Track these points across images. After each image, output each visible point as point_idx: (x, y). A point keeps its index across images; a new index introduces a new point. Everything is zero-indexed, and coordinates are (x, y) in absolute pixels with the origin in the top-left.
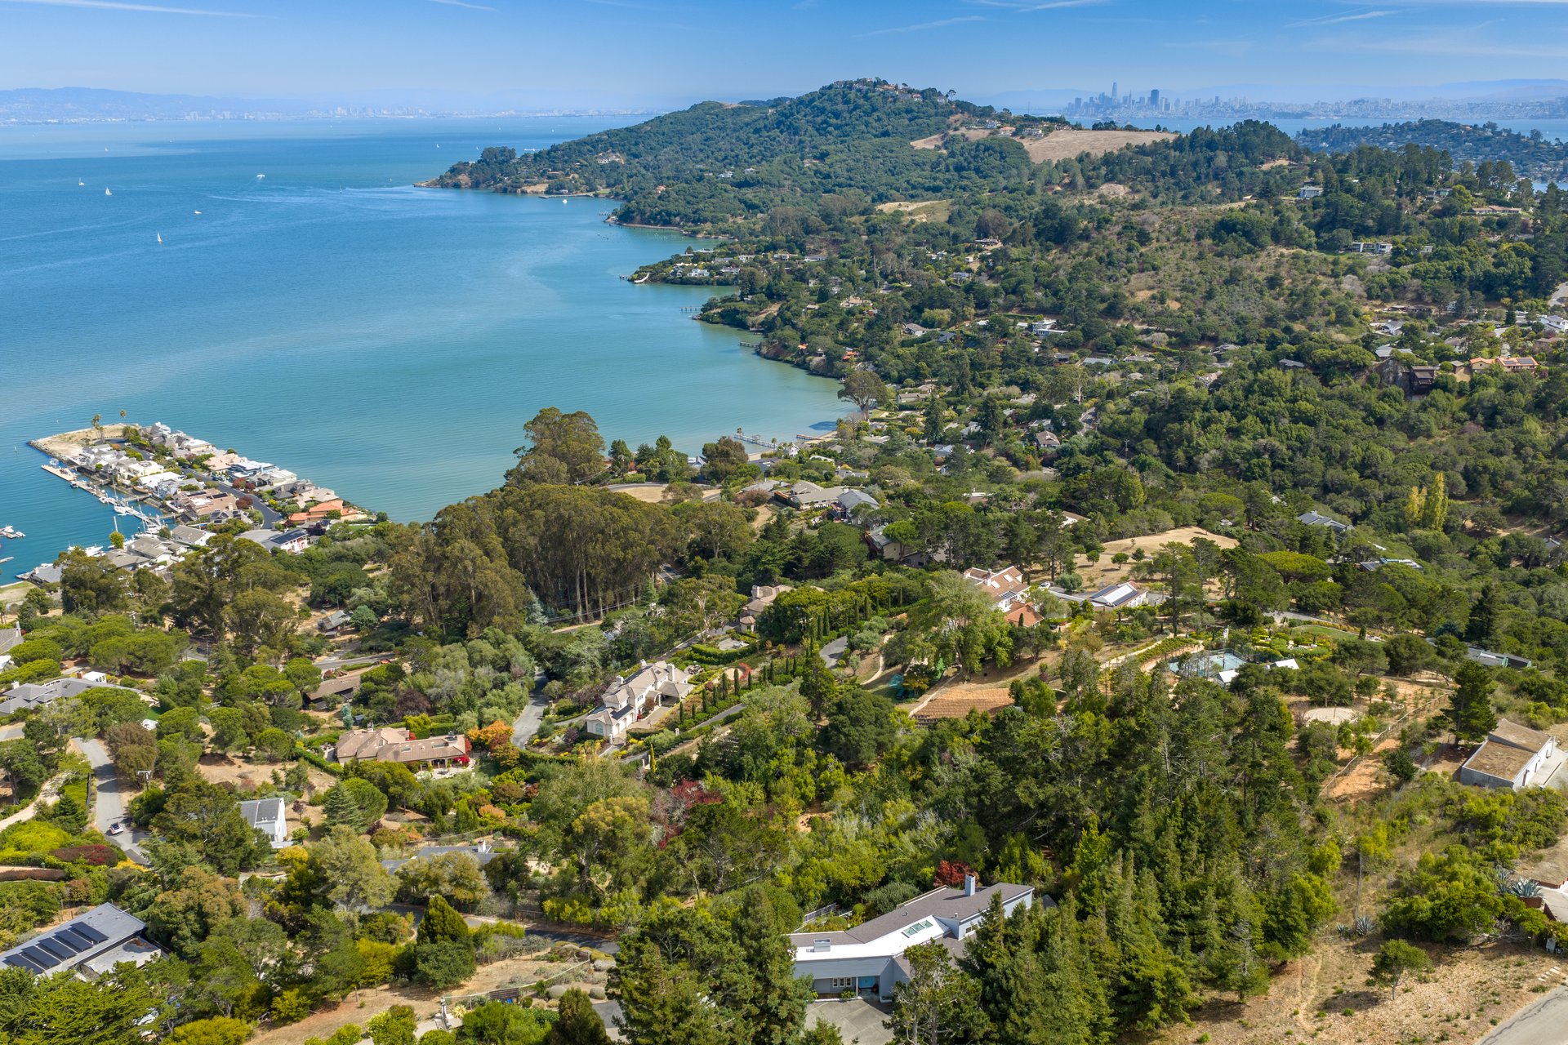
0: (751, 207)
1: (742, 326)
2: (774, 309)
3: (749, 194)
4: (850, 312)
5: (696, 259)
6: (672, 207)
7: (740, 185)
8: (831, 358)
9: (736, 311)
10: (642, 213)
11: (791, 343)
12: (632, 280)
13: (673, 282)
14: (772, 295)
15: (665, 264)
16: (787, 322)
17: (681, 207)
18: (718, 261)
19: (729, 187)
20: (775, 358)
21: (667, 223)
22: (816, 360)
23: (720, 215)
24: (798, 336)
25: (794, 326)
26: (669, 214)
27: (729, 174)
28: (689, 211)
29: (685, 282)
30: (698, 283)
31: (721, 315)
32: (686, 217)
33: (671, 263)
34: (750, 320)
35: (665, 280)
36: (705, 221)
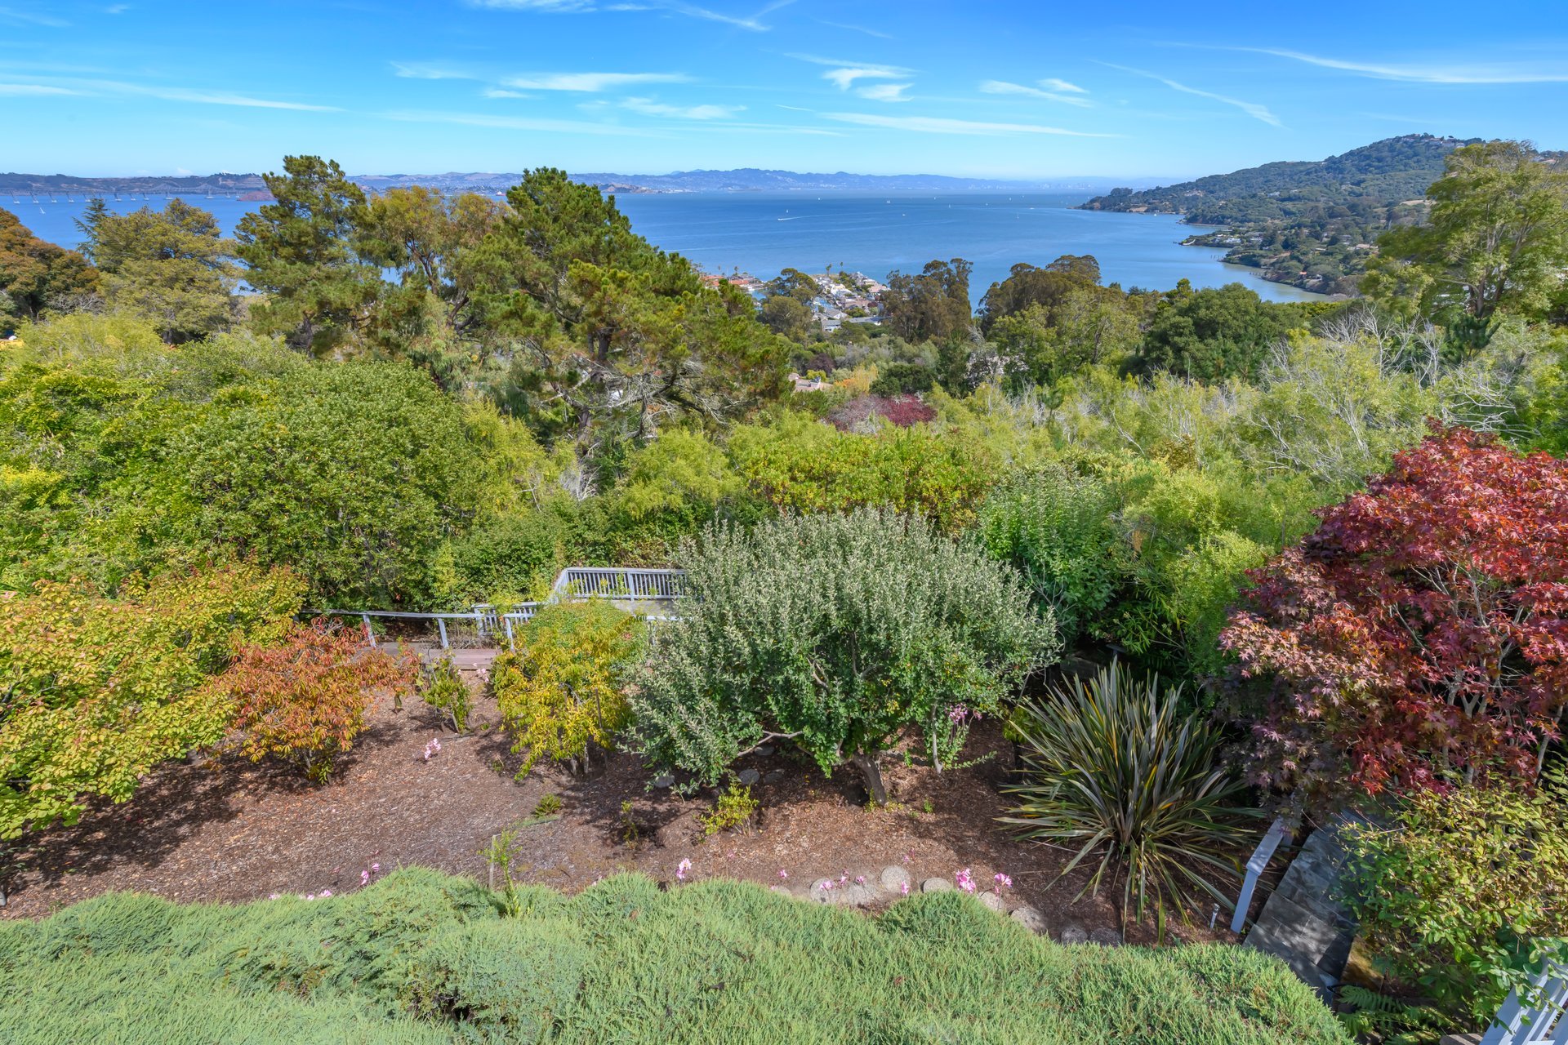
0: (1287, 213)
1: (1256, 265)
2: (1286, 254)
3: (1289, 205)
4: (1357, 253)
5: (1233, 233)
6: (1227, 213)
7: (1283, 200)
8: (1327, 278)
9: (1254, 256)
10: (1204, 216)
11: (1294, 271)
13: (1212, 246)
14: (1286, 245)
15: (1208, 236)
16: (1293, 257)
17: (1235, 213)
18: (1251, 233)
19: (1274, 201)
20: (1277, 280)
21: (1221, 223)
22: (1312, 282)
23: (1262, 217)
24: (1302, 266)
25: (1300, 261)
26: (1224, 217)
27: (1277, 193)
28: (1239, 215)
29: (1220, 245)
30: (1230, 246)
31: (1239, 259)
32: (1236, 219)
33: (1214, 234)
34: (1263, 261)
35: (1206, 245)
36: (1250, 221)
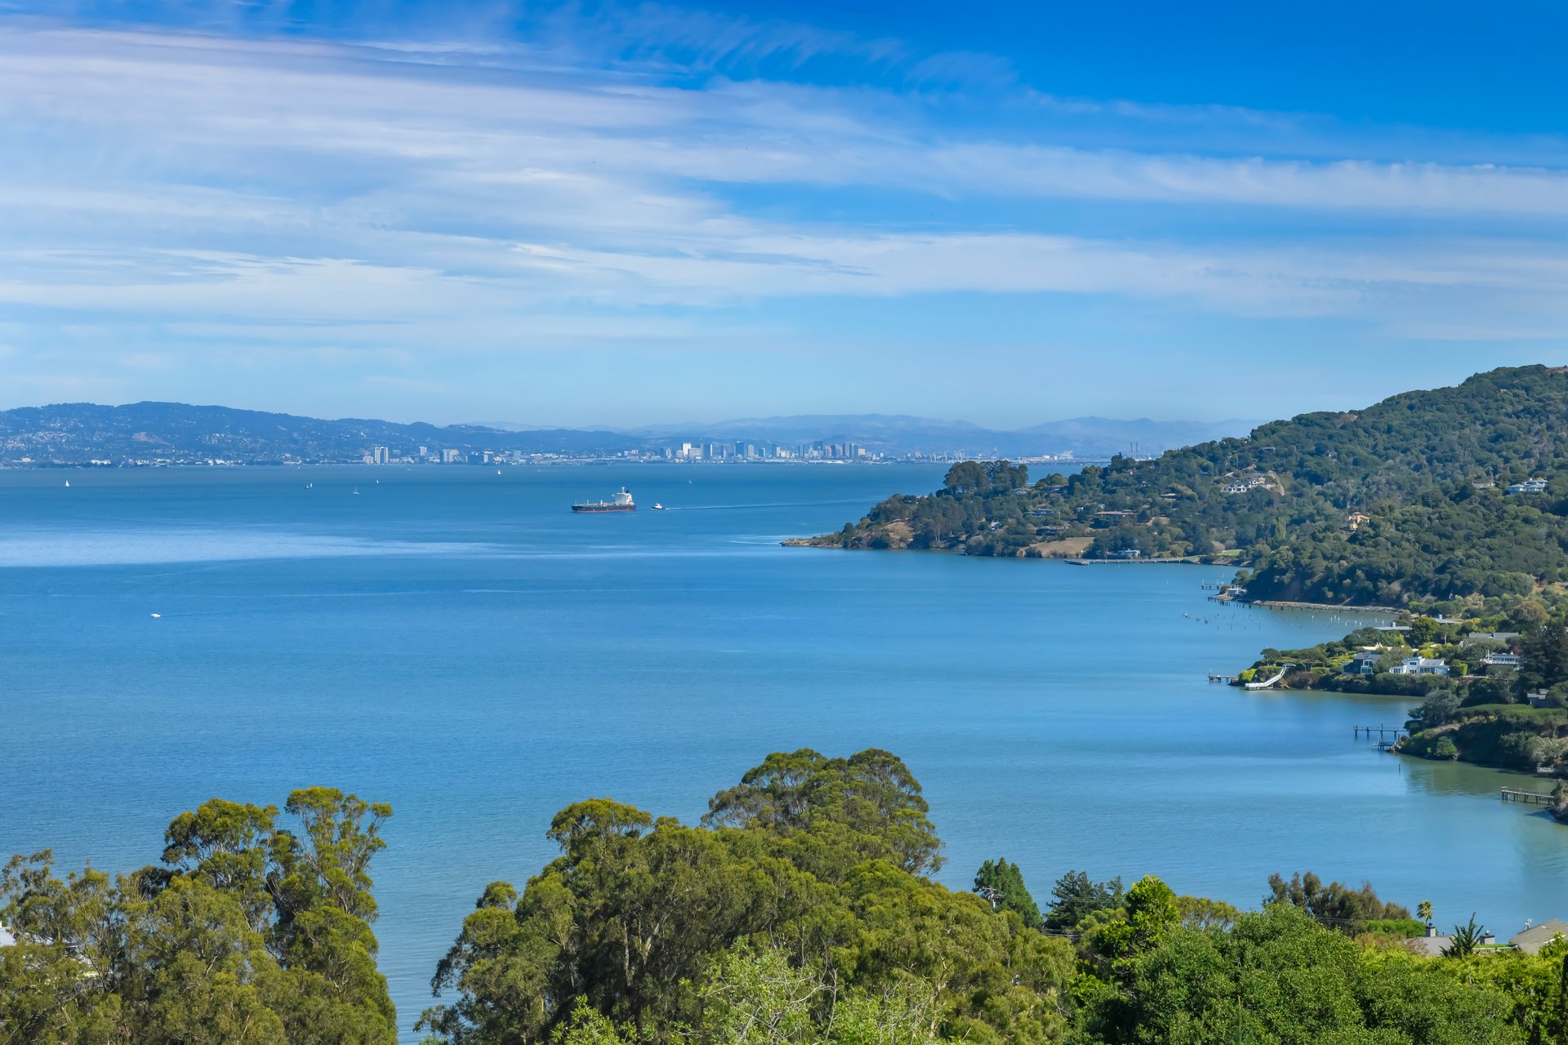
1: (1521, 763)
5: (1416, 638)
6: (1382, 559)
9: (1504, 726)
10: (1303, 573)
12: (1240, 683)
13: (1350, 688)
15: (1331, 650)
17: (1410, 559)
18: (1478, 637)
19: (1536, 513)
21: (1364, 597)
23: (1505, 576)
26: (1374, 575)
27: (1539, 484)
28: (1426, 568)
29: (1382, 687)
30: (1415, 688)
31: (1457, 737)
33: (1349, 644)
34: (1537, 747)
35: (1326, 684)
36: (1466, 589)
